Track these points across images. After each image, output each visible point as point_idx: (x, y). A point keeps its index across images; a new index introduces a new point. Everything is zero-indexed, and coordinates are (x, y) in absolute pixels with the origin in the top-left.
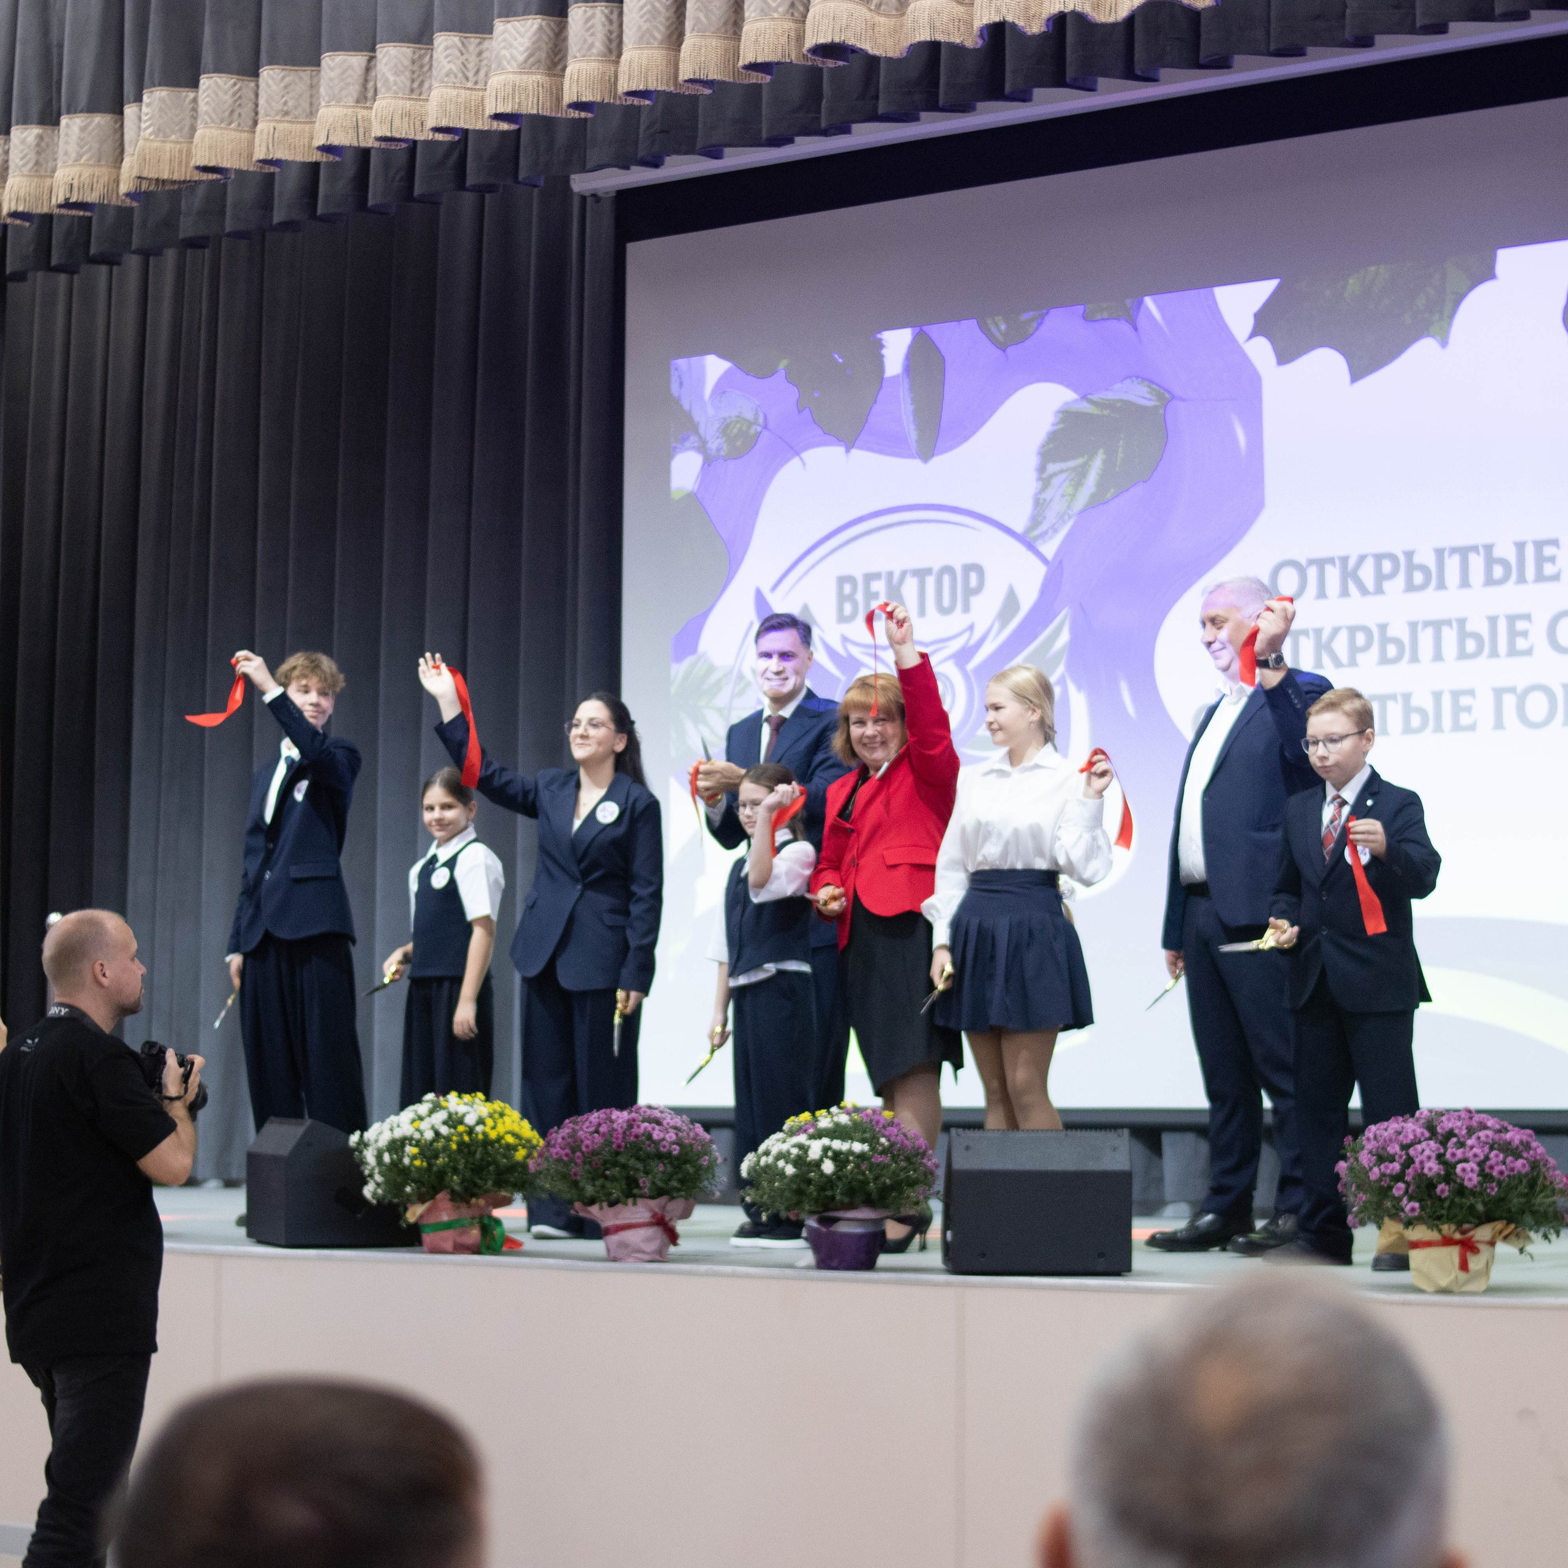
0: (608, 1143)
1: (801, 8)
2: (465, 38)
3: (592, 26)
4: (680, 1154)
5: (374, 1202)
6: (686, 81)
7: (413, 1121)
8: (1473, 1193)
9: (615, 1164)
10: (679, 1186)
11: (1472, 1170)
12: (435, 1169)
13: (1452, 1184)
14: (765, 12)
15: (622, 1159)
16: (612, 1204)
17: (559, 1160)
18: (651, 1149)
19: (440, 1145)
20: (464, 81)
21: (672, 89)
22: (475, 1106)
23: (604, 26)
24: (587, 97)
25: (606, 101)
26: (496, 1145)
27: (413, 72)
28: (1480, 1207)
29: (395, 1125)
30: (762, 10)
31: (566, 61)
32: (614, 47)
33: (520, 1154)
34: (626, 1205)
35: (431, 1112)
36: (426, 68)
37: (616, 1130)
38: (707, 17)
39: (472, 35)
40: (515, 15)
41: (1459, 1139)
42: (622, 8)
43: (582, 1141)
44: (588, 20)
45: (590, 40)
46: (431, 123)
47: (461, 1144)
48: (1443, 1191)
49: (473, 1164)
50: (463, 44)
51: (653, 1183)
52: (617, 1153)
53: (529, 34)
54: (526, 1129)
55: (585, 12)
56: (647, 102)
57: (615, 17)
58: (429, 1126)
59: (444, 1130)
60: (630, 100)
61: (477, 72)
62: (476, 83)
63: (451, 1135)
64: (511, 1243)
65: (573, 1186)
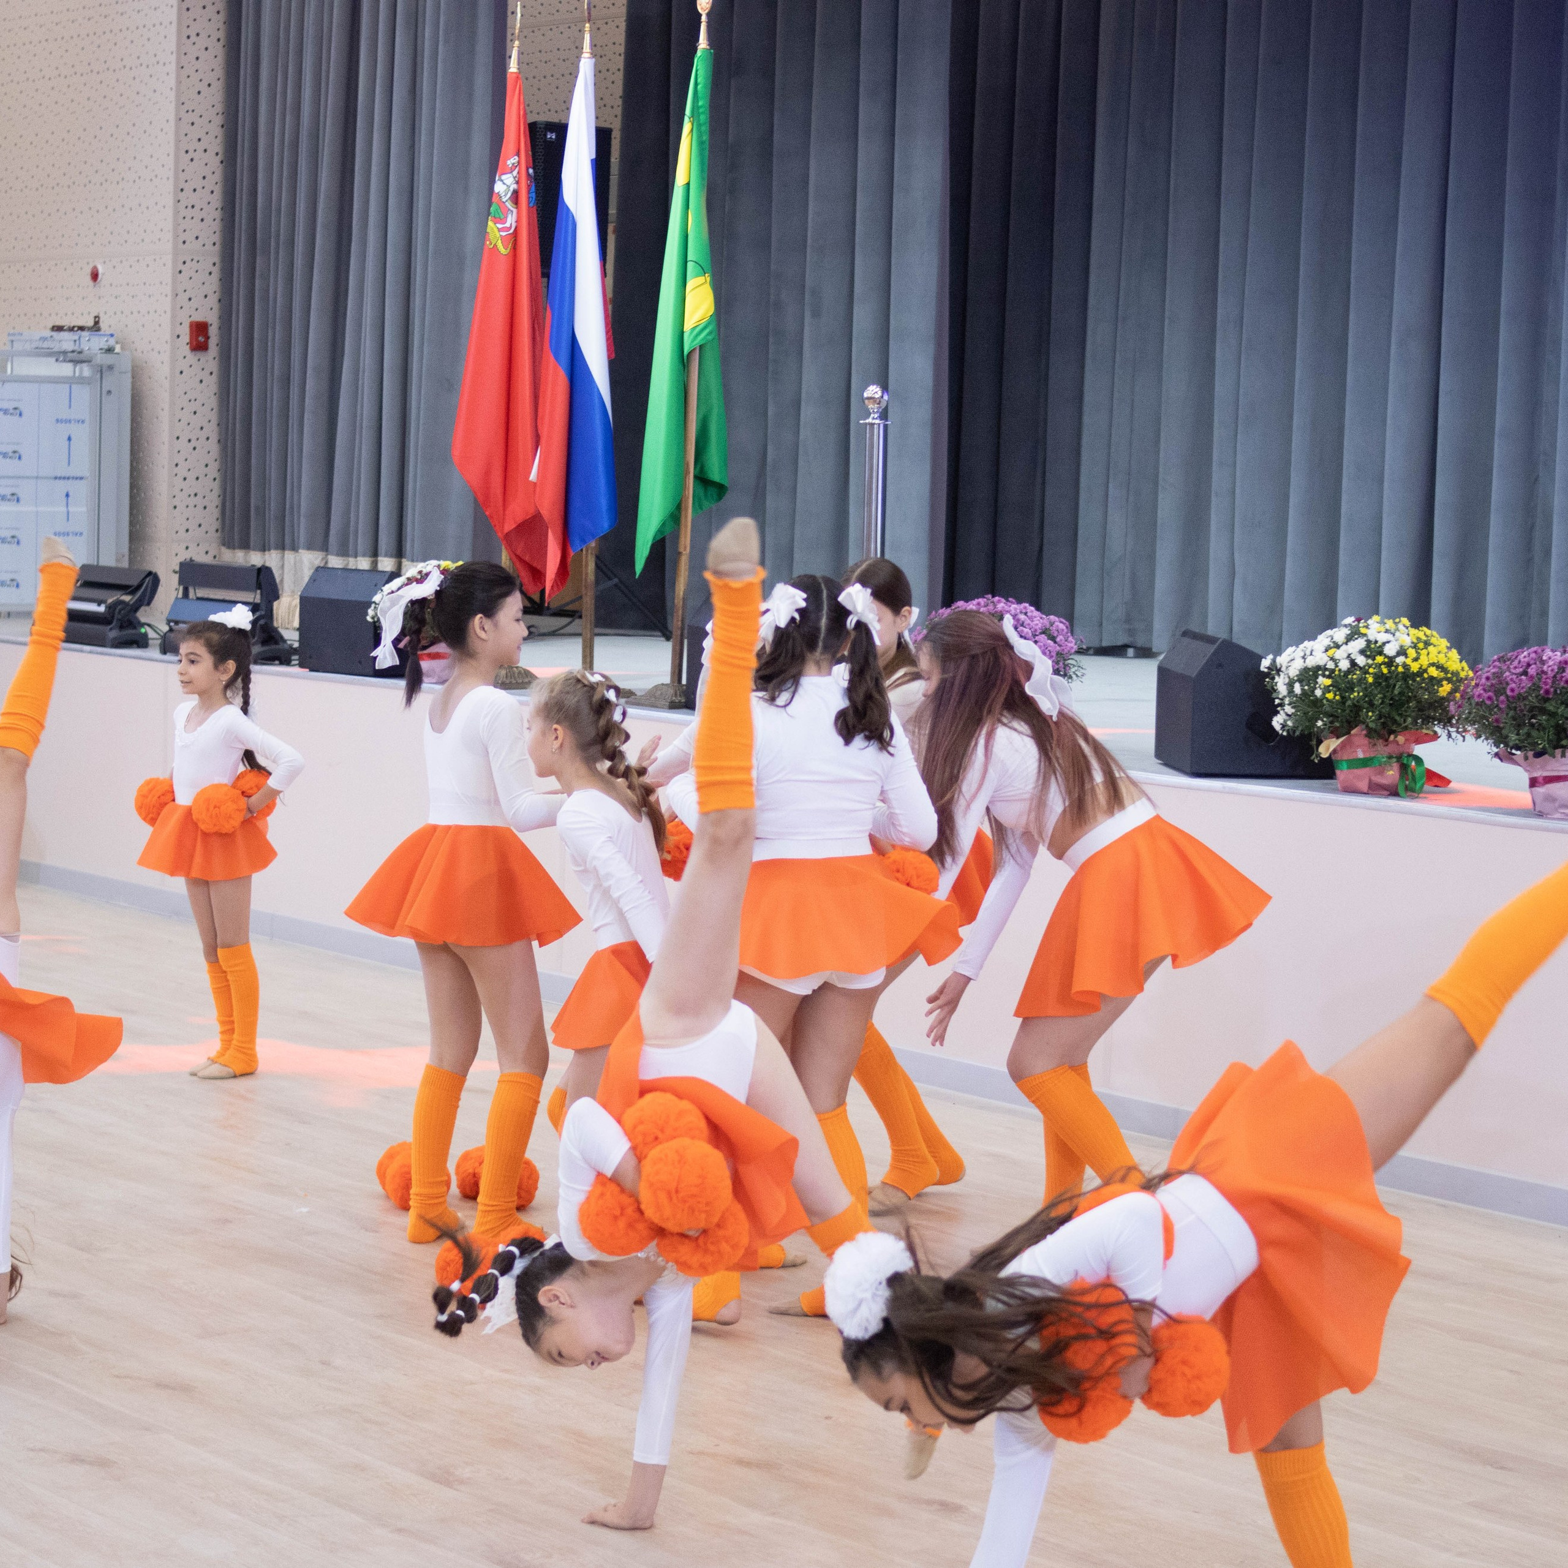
0: (1536, 688)
5: (1285, 734)
7: (1328, 648)
9: (1543, 711)
12: (1349, 703)
15: (1550, 707)
16: (1538, 754)
17: (1482, 704)
19: (1355, 676)
22: (1397, 634)
26: (1418, 679)
29: (1308, 652)
33: (1445, 689)
35: (1349, 639)
47: (1379, 676)
49: (1392, 699)
52: (1546, 700)
54: (1454, 661)
58: (1345, 655)
59: (1361, 661)
63: (1370, 667)
64: (1437, 780)
65: (1495, 733)
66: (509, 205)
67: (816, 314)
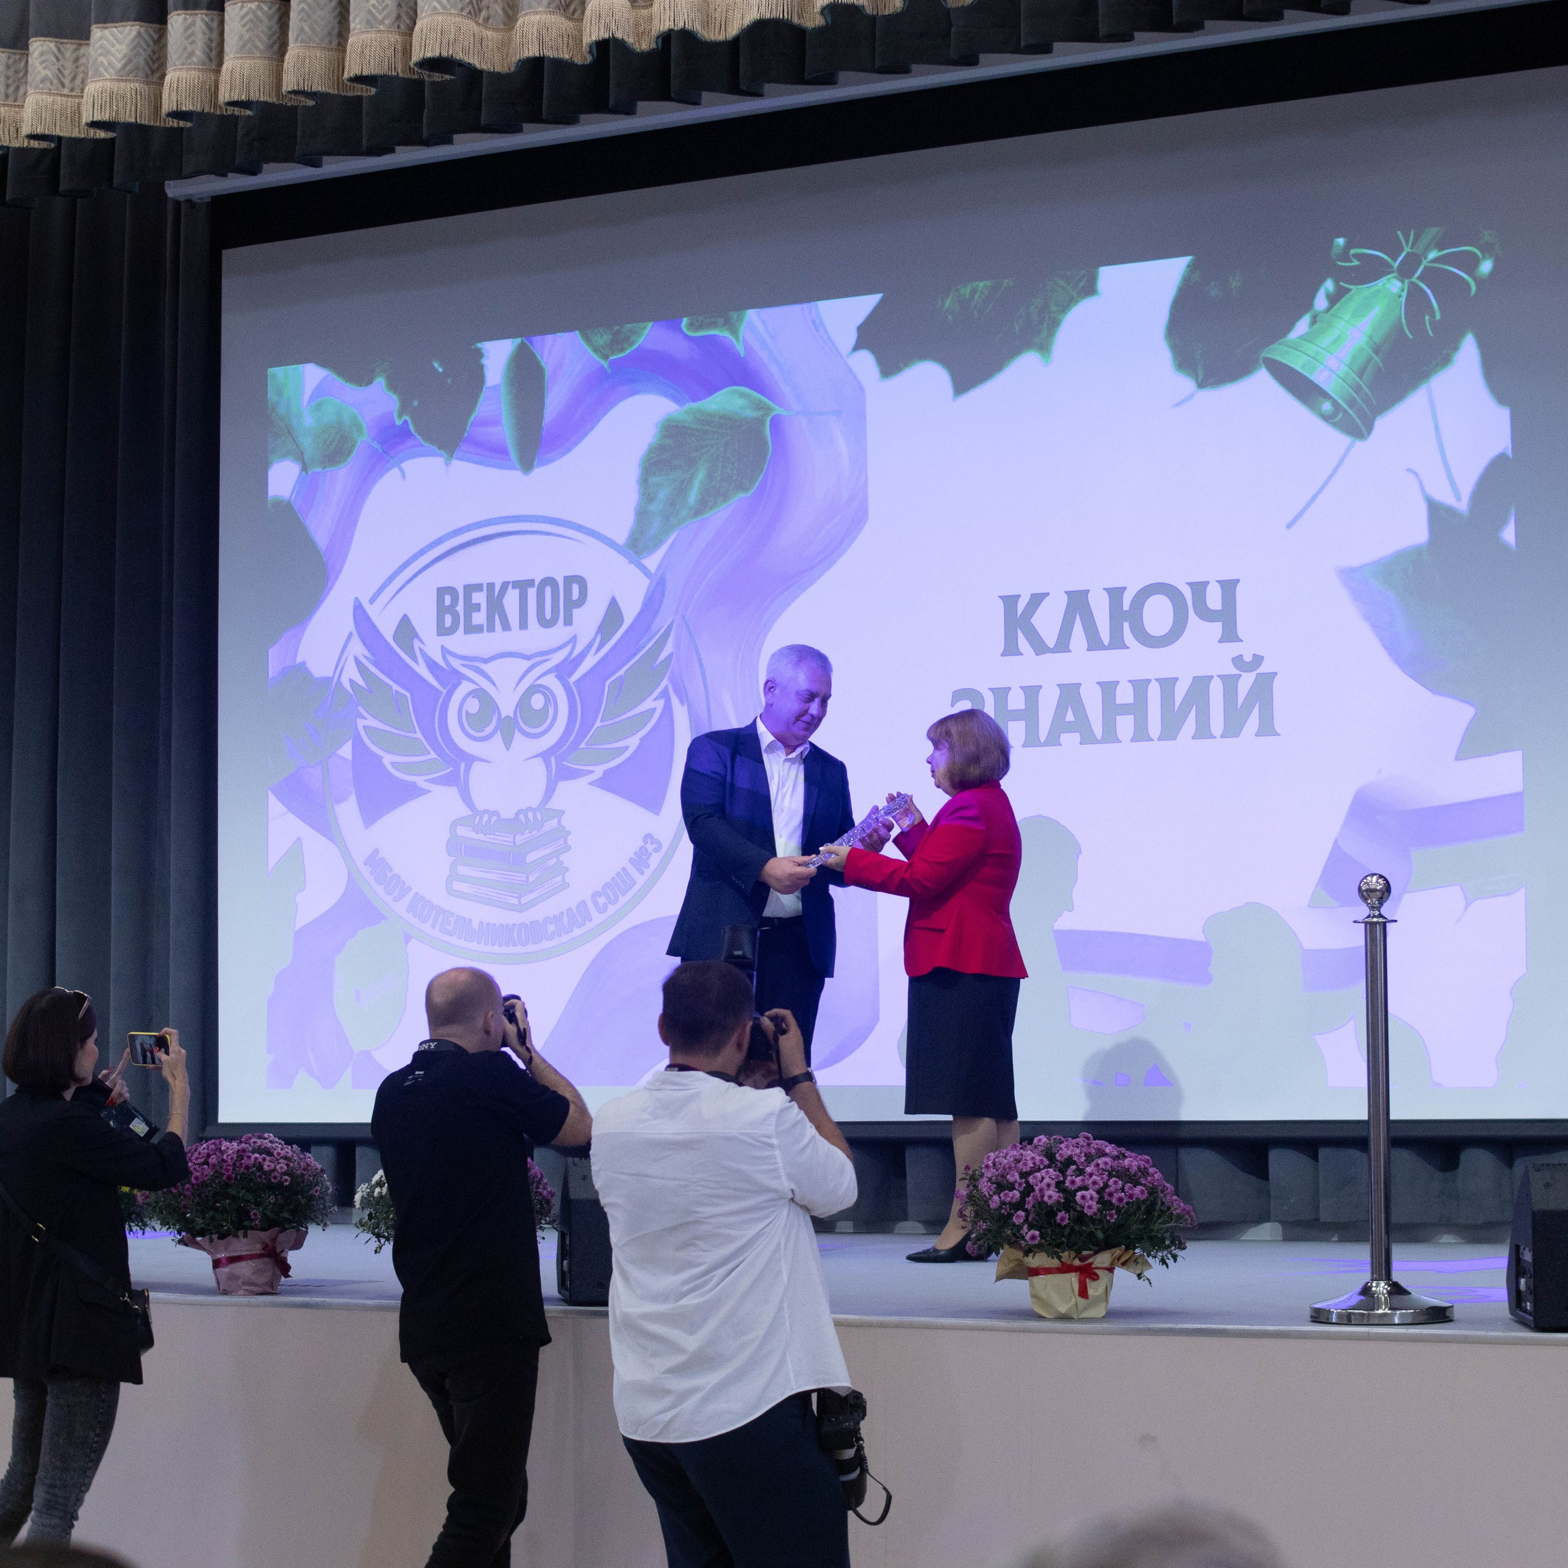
1: (408, 21)
2: (61, 43)
3: (193, 34)
4: (291, 1184)
6: (290, 92)
8: (1092, 1219)
9: (226, 1196)
10: (291, 1217)
11: (1092, 1198)
13: (1072, 1212)
14: (370, 23)
15: (232, 1191)
16: (222, 1237)
18: (262, 1180)
20: (60, 87)
21: (275, 99)
23: (204, 34)
24: (187, 107)
25: (205, 111)
27: (8, 78)
28: (1100, 1235)
30: (368, 22)
31: (166, 69)
32: (216, 55)
34: (237, 1237)
36: (21, 75)
37: (225, 1161)
38: (312, 29)
39: (70, 41)
40: (113, 21)
41: (1078, 1166)
42: (223, 16)
44: (187, 29)
45: (189, 49)
46: (26, 130)
48: (1062, 1219)
50: (59, 50)
51: (264, 1215)
53: (127, 41)
55: (185, 19)
56: (249, 113)
57: (215, 25)
60: (231, 110)
61: (74, 78)
62: (72, 90)
65: (179, 1221)
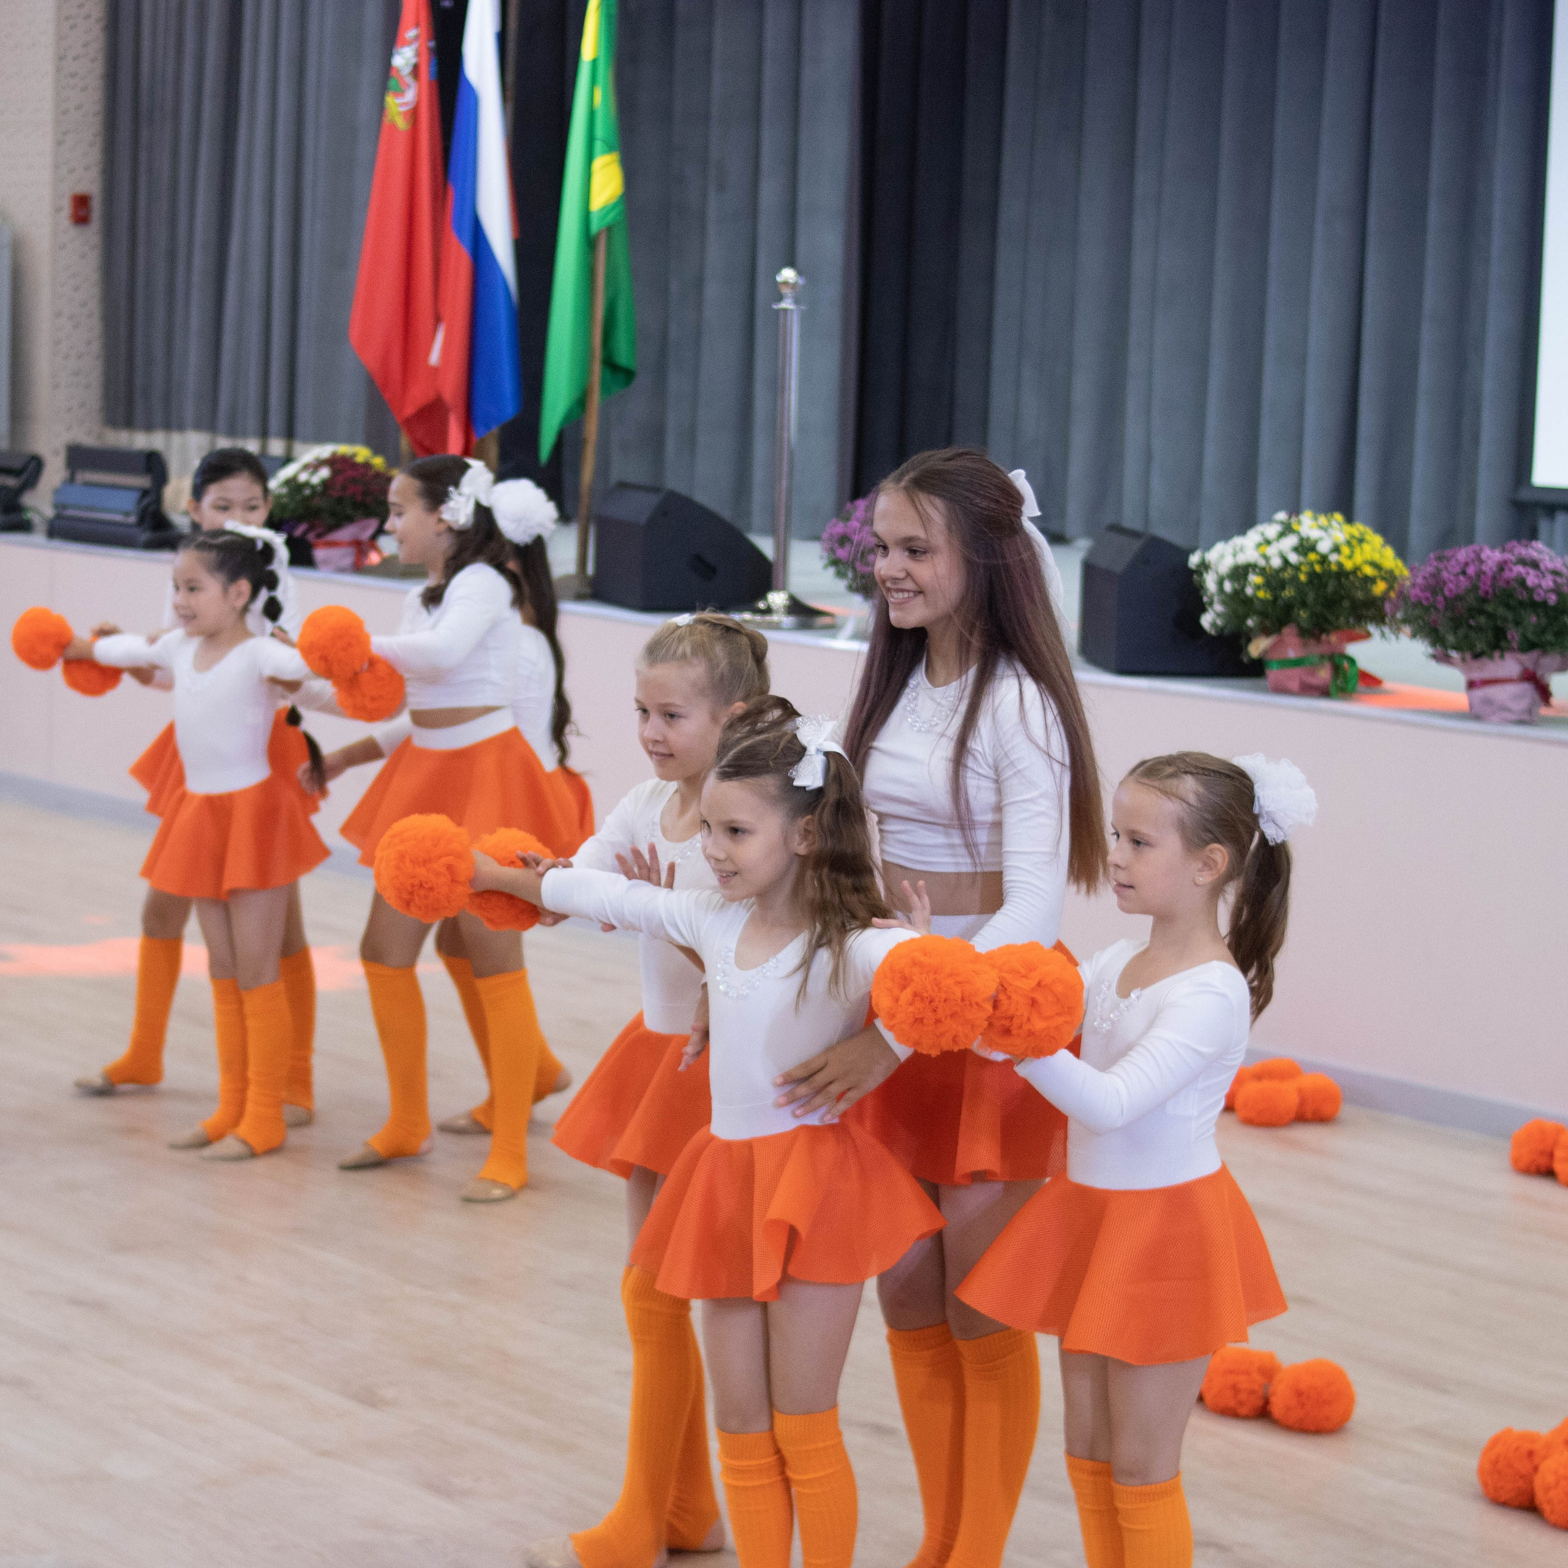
0: (1475, 588)
4: (1558, 603)
5: (1213, 632)
7: (1259, 545)
9: (1481, 612)
10: (1553, 639)
12: (1280, 602)
15: (1489, 608)
16: (1476, 656)
17: (1418, 604)
18: (1524, 596)
19: (1287, 575)
22: (1330, 530)
26: (1351, 577)
29: (1237, 549)
33: (1380, 588)
34: (1492, 658)
35: (1282, 535)
37: (1484, 573)
43: (1445, 583)
47: (1312, 575)
49: (1325, 598)
51: (1524, 636)
52: (1484, 600)
54: (1389, 558)
58: (1277, 552)
59: (1293, 558)
63: (1301, 564)
64: (1370, 681)
65: (1433, 634)
66: (409, 80)
67: (721, 188)
